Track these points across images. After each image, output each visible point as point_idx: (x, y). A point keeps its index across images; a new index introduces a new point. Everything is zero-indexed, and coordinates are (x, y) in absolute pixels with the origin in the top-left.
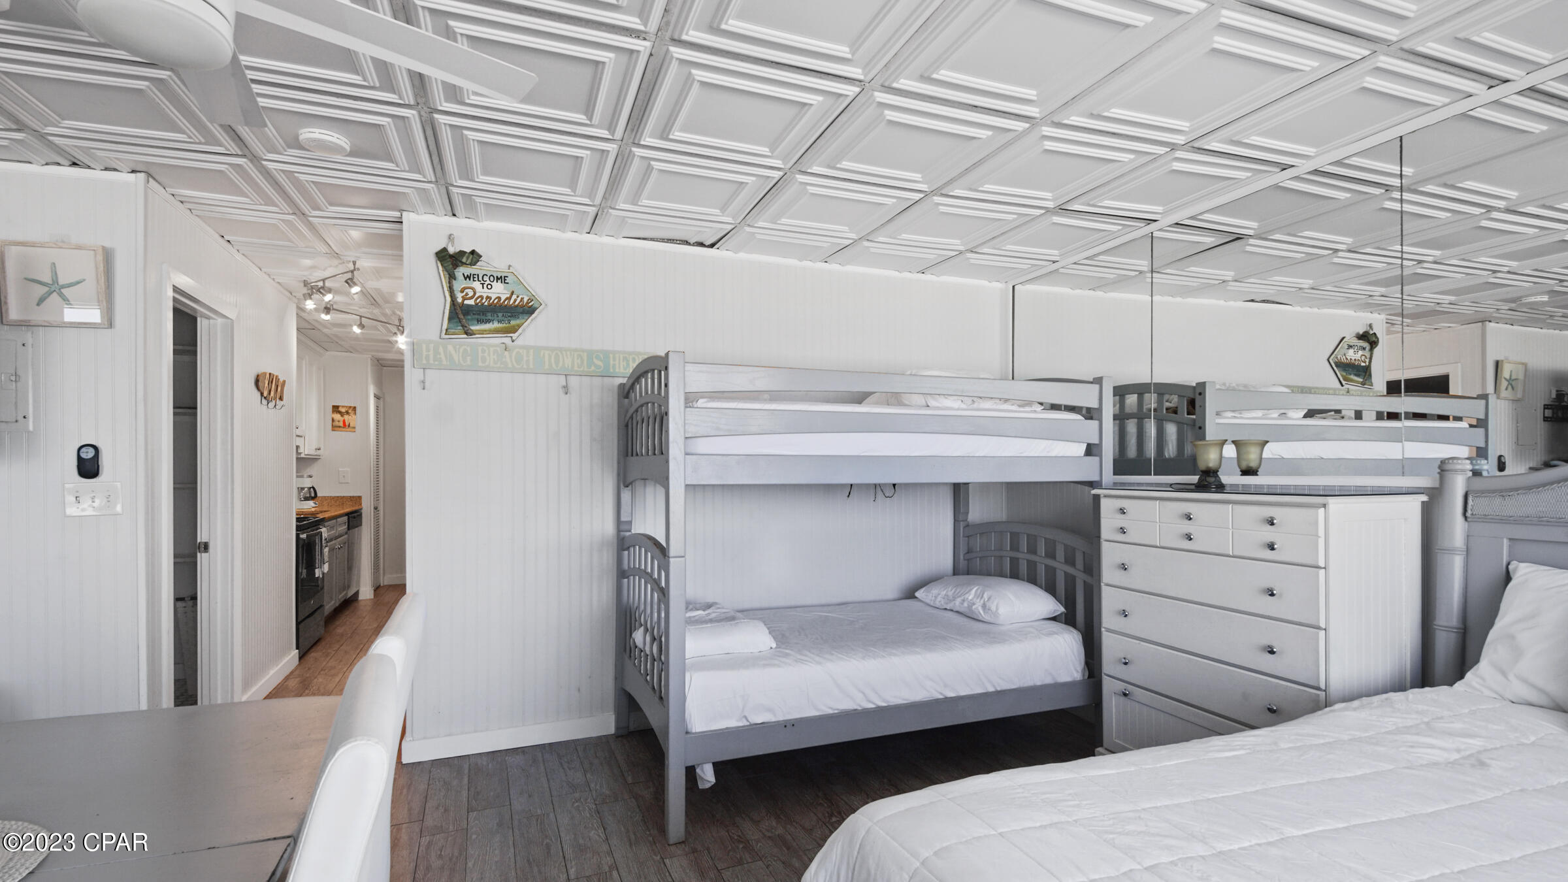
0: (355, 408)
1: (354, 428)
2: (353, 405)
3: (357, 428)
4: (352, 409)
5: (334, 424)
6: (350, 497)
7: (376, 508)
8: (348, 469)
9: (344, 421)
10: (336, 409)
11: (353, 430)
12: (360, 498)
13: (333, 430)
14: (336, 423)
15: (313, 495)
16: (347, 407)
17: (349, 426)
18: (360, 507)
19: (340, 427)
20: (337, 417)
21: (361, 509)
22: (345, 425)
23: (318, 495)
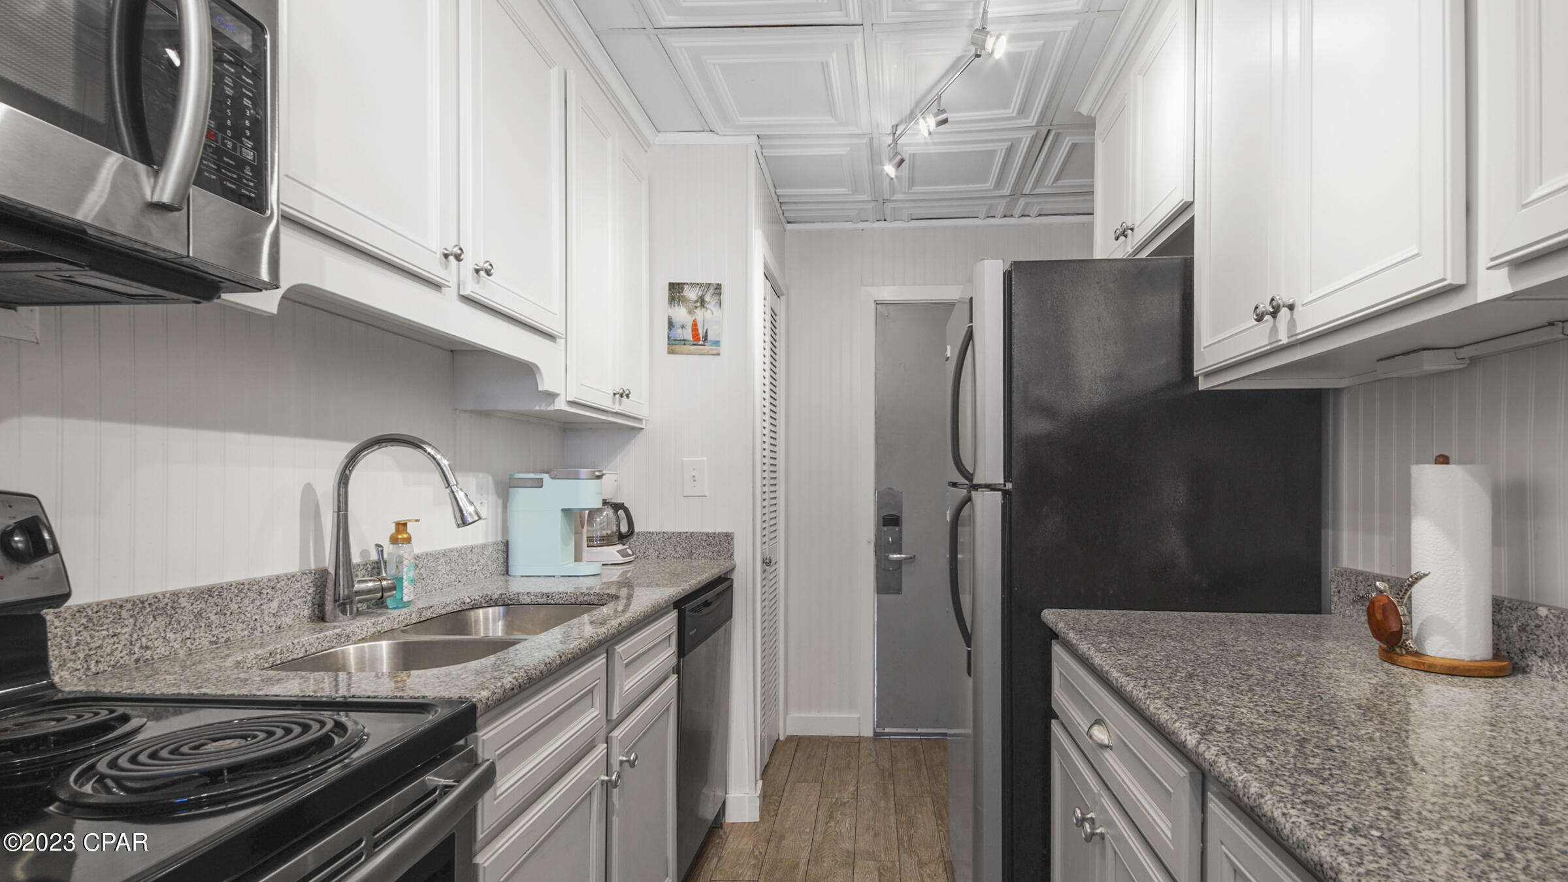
0: (719, 287)
1: (717, 343)
2: (714, 281)
3: (722, 344)
4: (711, 290)
5: (673, 333)
6: (708, 535)
7: (767, 562)
8: (705, 459)
9: (695, 324)
10: (676, 291)
11: (714, 349)
12: (729, 537)
13: (671, 352)
14: (679, 333)
15: (624, 528)
16: (701, 285)
17: (706, 338)
18: (727, 565)
19: (684, 342)
20: (681, 314)
21: (732, 570)
22: (699, 338)
23: (637, 529)
